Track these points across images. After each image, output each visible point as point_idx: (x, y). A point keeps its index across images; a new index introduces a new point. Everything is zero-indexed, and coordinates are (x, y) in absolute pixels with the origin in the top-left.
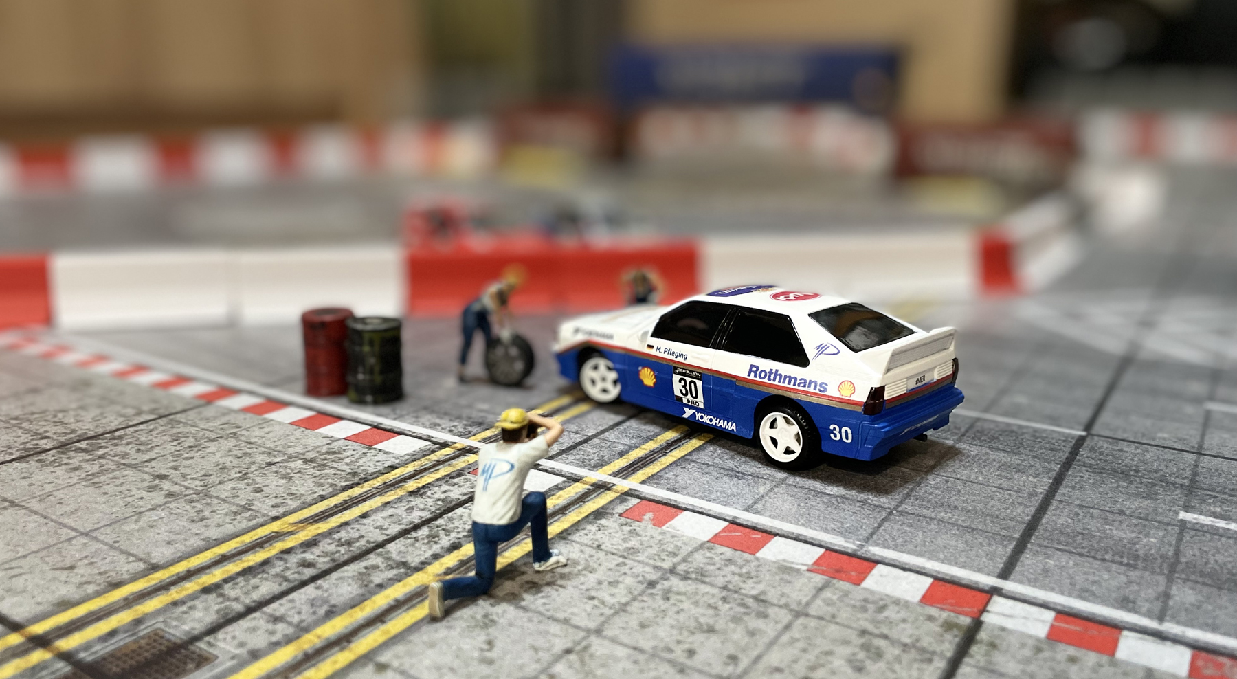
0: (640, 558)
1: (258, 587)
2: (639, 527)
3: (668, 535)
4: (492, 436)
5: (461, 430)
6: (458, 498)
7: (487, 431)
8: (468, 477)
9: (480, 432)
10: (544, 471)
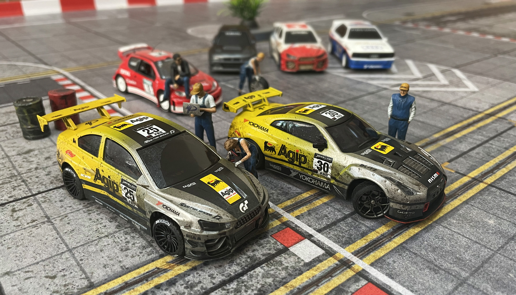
4: (291, 205)
5: (275, 197)
6: (260, 258)
7: (289, 201)
8: (270, 239)
9: (285, 201)
10: (314, 242)
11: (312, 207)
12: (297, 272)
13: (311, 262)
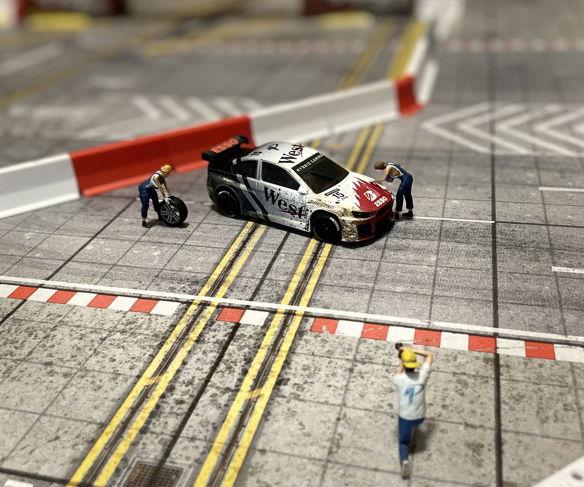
0: (336, 356)
1: (167, 423)
2: (324, 336)
3: (341, 338)
4: (210, 290)
5: (189, 289)
7: (205, 287)
8: (218, 323)
9: (201, 289)
10: (254, 309)
11: (229, 284)
12: (261, 335)
13: (265, 324)
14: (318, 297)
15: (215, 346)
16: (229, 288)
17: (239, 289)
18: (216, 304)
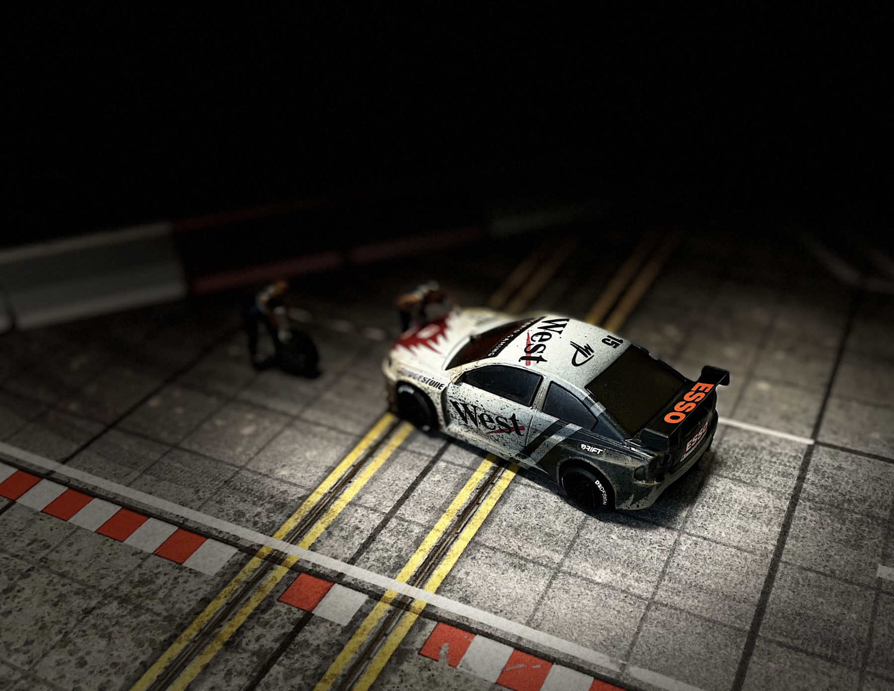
2: (437, 669)
3: (462, 680)
4: (296, 528)
5: (265, 520)
6: (271, 648)
7: (291, 520)
8: (278, 608)
9: (283, 523)
10: (347, 585)
11: (331, 519)
12: (335, 649)
13: (351, 622)
14: (461, 575)
15: (252, 661)
16: (327, 529)
17: (344, 533)
18: (292, 561)
